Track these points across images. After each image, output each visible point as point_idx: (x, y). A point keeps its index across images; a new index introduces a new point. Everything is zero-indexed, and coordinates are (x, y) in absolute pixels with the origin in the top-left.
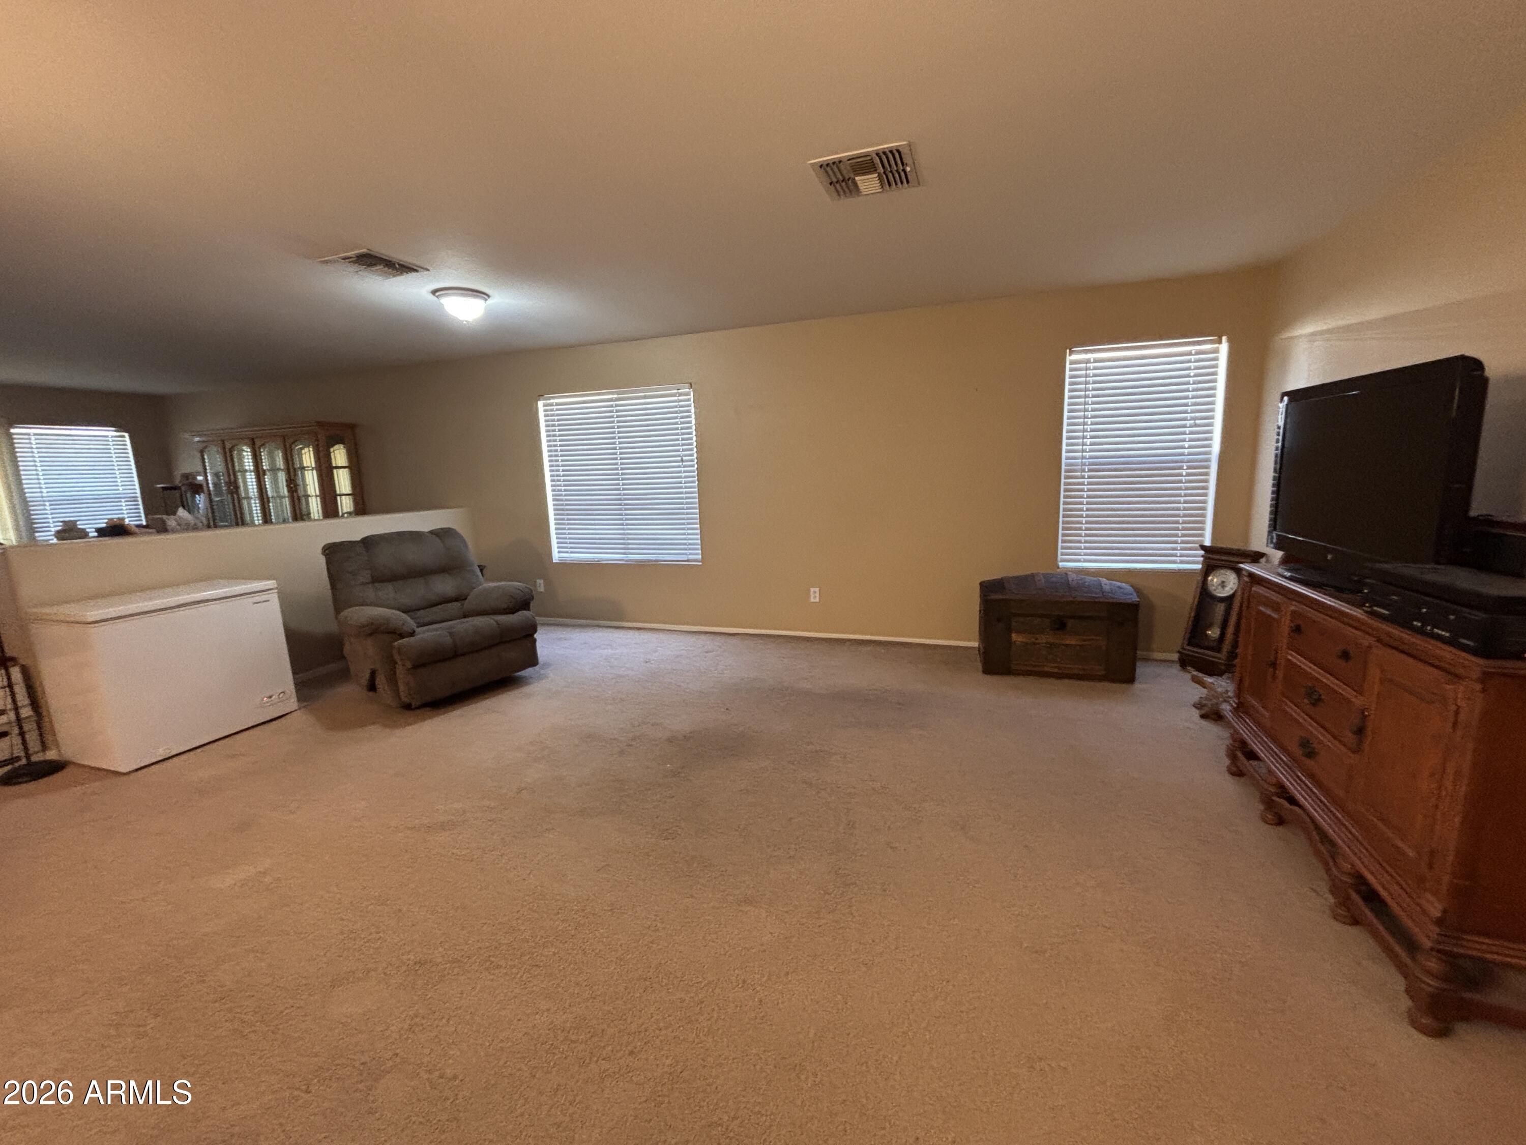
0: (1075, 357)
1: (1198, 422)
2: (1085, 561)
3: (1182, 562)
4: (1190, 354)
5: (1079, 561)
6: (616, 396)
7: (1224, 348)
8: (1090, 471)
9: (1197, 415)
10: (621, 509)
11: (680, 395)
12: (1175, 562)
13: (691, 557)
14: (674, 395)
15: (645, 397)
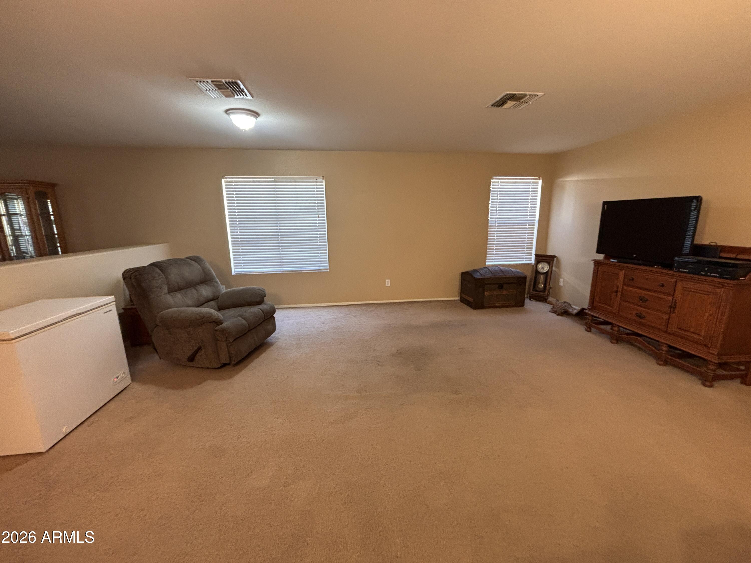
0: (494, 180)
1: (533, 208)
2: (495, 262)
3: (526, 261)
4: (530, 183)
5: (492, 262)
6: (273, 180)
7: (540, 182)
8: (498, 226)
9: (533, 206)
10: (279, 243)
11: (317, 182)
12: (523, 261)
13: (322, 268)
14: (313, 182)
15: (295, 182)
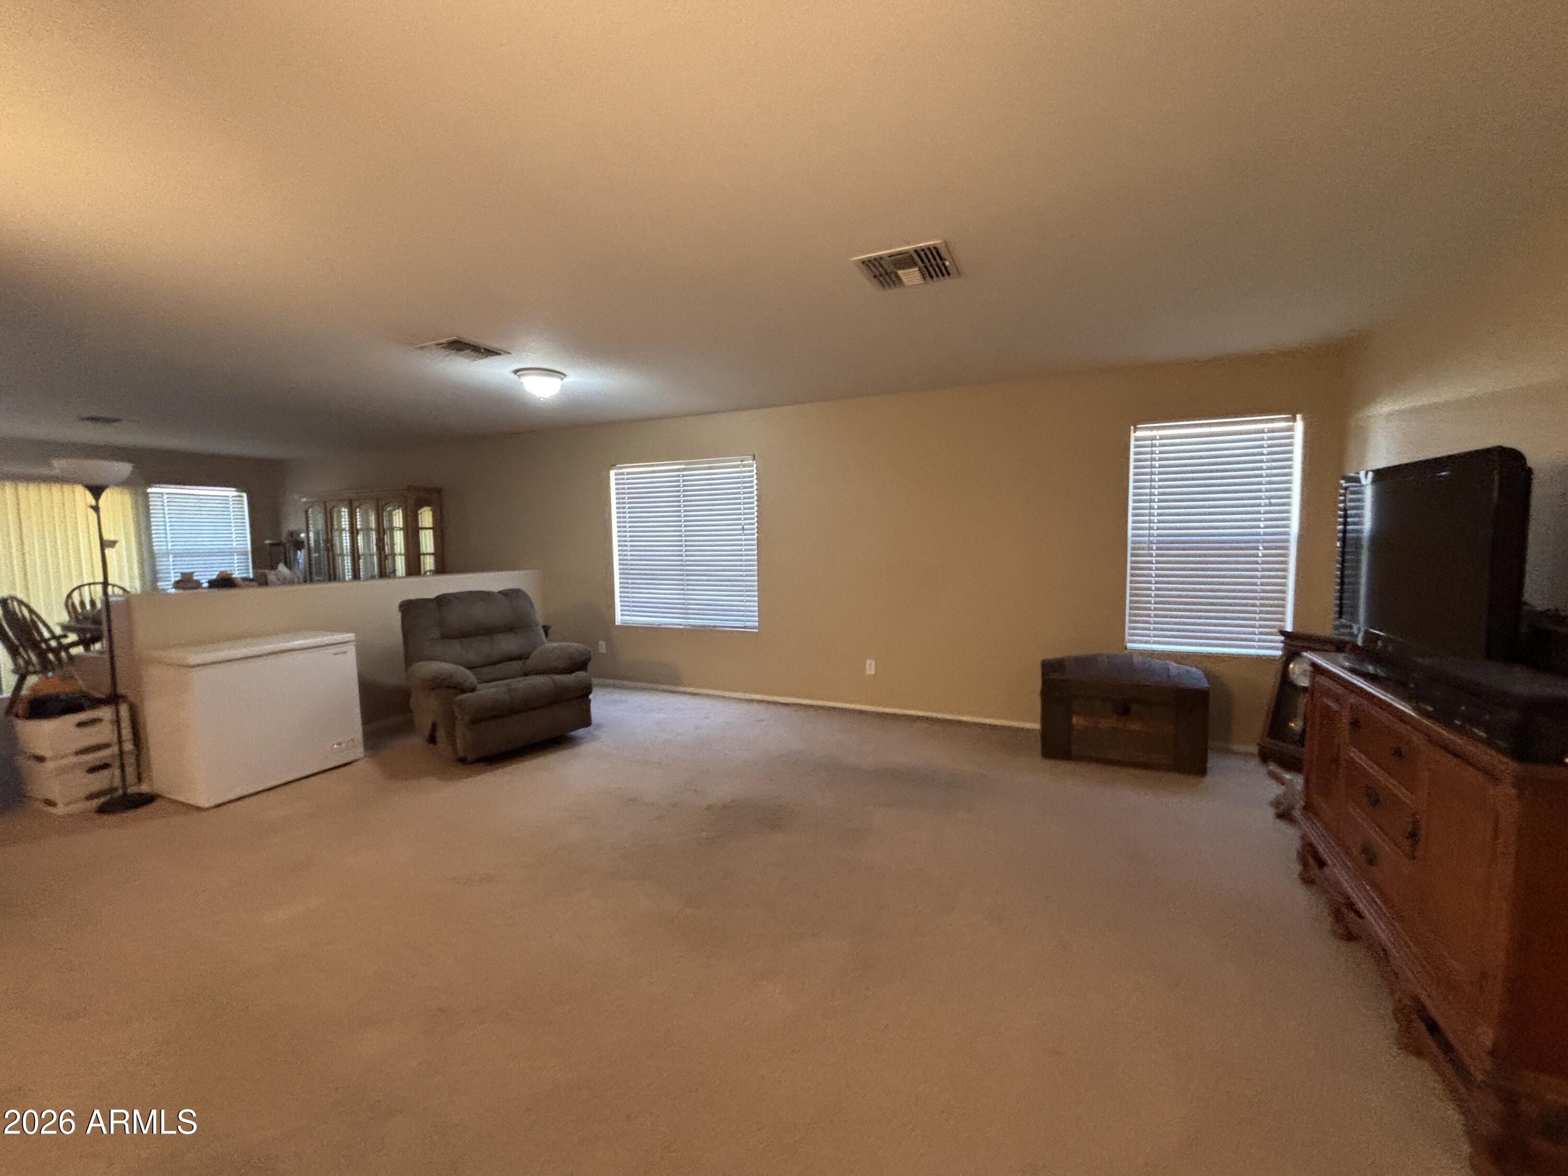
0: (1139, 434)
2: (1154, 643)
3: (1260, 648)
4: (1263, 432)
5: (1147, 642)
6: (683, 467)
7: (1299, 426)
8: (1157, 549)
9: (1273, 494)
10: (682, 575)
11: (744, 466)
12: (1253, 647)
13: (748, 624)
14: (738, 466)
15: (710, 468)
